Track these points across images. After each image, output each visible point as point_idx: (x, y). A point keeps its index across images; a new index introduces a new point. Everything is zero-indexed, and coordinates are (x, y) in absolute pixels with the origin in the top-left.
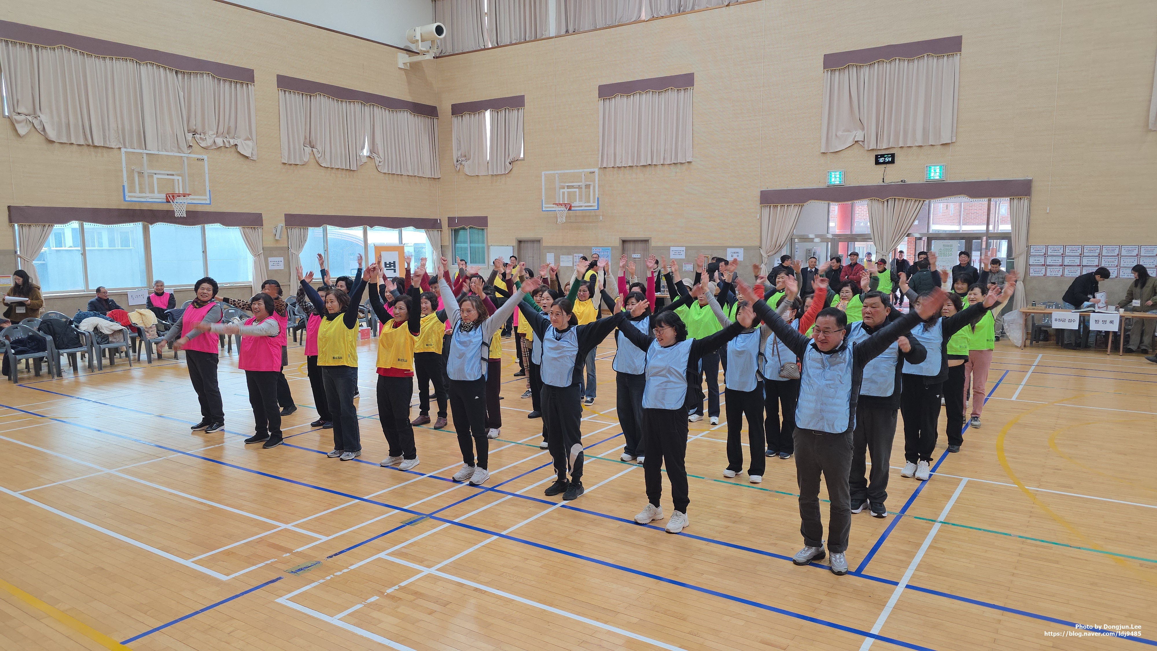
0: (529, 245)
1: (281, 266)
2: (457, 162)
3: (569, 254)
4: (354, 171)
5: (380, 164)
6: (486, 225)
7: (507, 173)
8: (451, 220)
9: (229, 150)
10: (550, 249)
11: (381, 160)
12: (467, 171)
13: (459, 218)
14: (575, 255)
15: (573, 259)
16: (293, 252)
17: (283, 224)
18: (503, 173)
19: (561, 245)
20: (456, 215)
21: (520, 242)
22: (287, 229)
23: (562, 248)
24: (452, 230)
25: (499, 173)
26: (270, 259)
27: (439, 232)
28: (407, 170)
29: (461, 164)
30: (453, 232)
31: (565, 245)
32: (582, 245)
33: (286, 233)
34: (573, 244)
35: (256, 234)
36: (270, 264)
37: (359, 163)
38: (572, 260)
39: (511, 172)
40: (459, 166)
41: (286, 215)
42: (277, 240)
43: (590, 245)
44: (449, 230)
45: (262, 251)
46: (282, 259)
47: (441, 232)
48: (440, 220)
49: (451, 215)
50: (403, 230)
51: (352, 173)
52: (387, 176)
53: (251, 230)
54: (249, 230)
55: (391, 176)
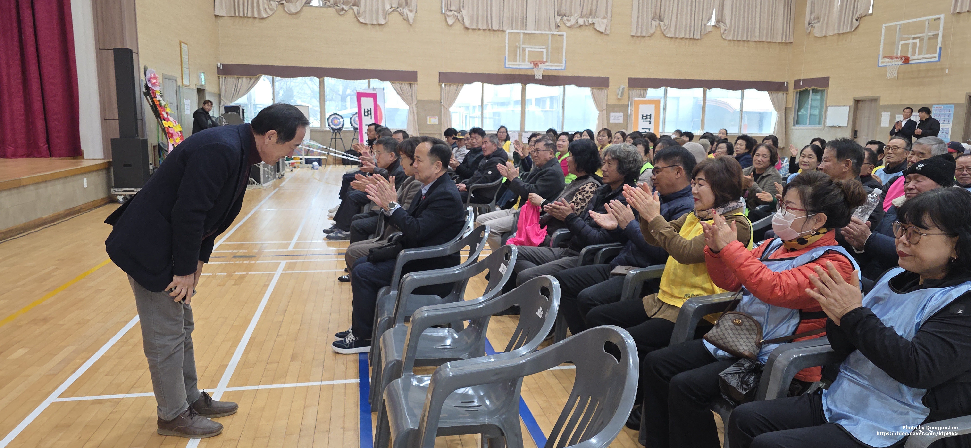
0: (867, 104)
1: (621, 121)
2: (809, 24)
4: (698, 39)
5: (725, 32)
6: (827, 85)
7: (852, 30)
8: (797, 82)
9: (588, 27)
10: (886, 108)
11: (727, 29)
12: (817, 32)
13: (804, 80)
16: (632, 107)
17: (626, 85)
18: (849, 30)
19: (898, 103)
20: (802, 77)
21: (857, 102)
22: (629, 89)
24: (797, 93)
25: (845, 31)
26: (612, 114)
27: (785, 95)
28: (755, 37)
29: (812, 27)
35: (602, 94)
36: (611, 118)
37: (703, 32)
39: (858, 29)
40: (810, 29)
41: (629, 78)
42: (619, 99)
44: (794, 92)
45: (606, 108)
46: (622, 114)
47: (787, 94)
48: (787, 83)
49: (797, 78)
50: (745, 92)
51: (695, 42)
52: (732, 42)
53: (599, 90)
54: (596, 90)
55: (736, 42)
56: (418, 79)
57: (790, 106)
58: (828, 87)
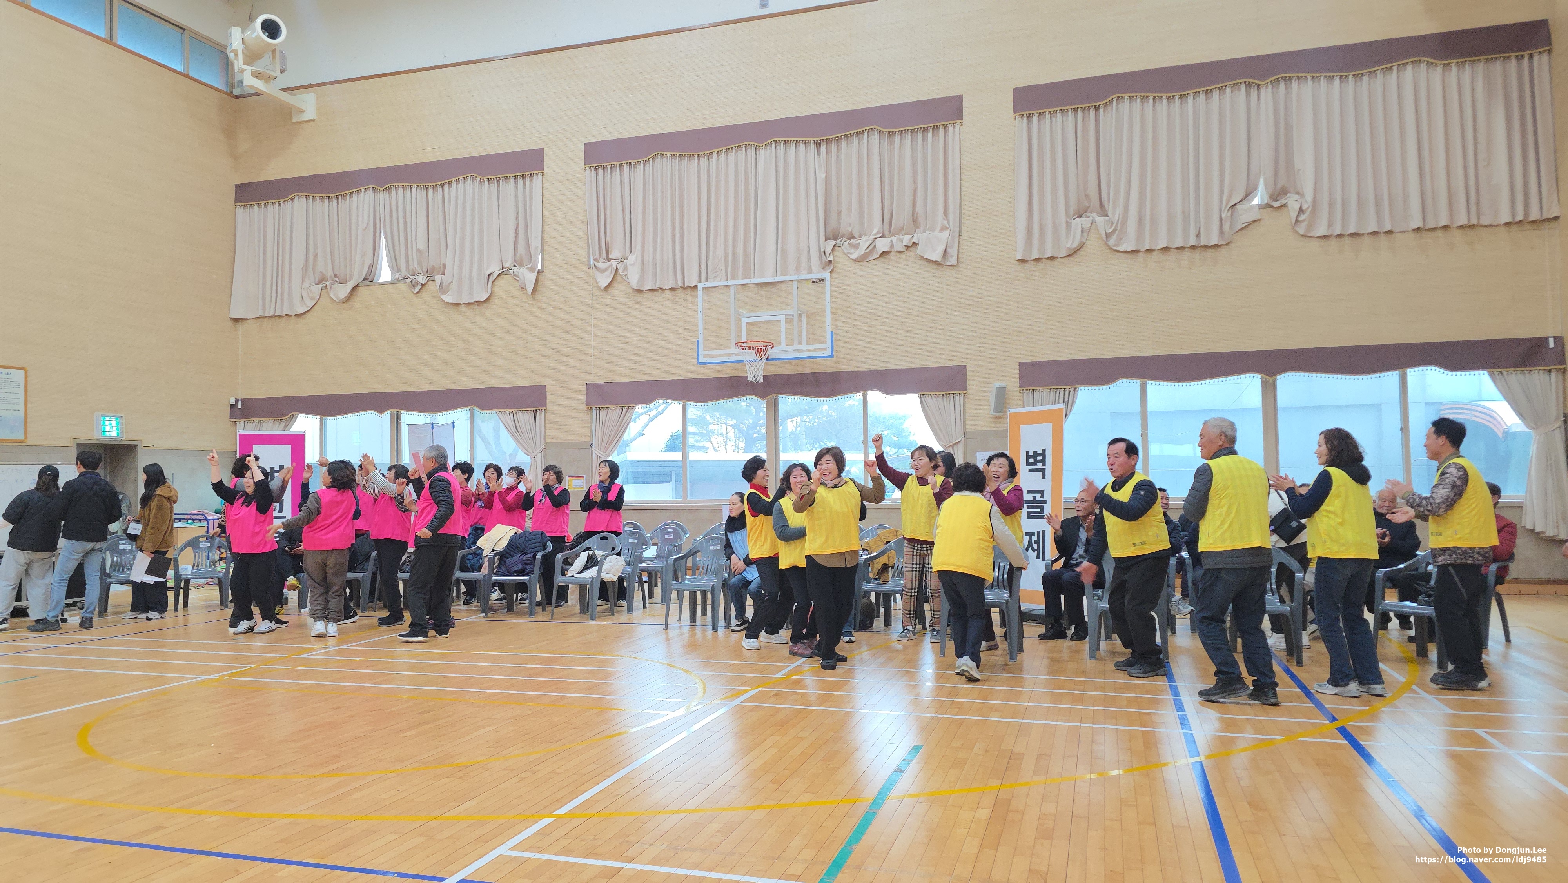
4: (1215, 246)
5: (1302, 217)
9: (904, 255)
11: (1305, 207)
22: (1022, 392)
28: (1409, 219)
33: (1023, 399)
35: (948, 406)
37: (1226, 227)
41: (1021, 364)
42: (996, 418)
45: (960, 439)
50: (1409, 374)
51: (1210, 252)
52: (1334, 242)
53: (940, 399)
54: (934, 399)
55: (1347, 240)
56: (548, 402)
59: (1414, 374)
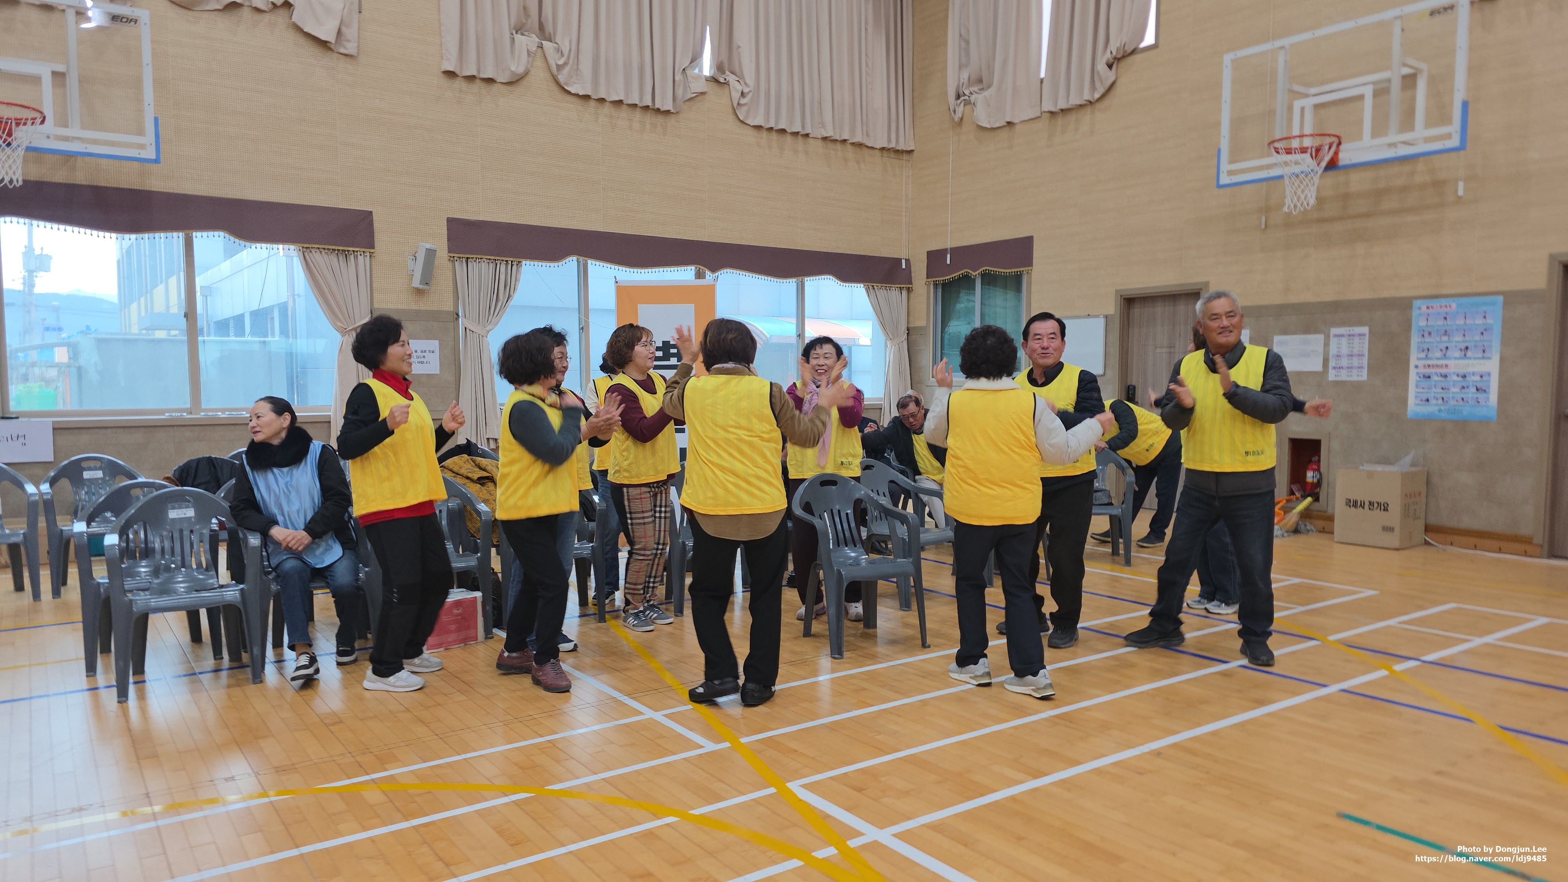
0: (1159, 310)
1: (432, 366)
2: (958, 97)
3: (1308, 329)
4: (668, 112)
5: (743, 101)
6: (1029, 262)
7: (1097, 95)
8: (935, 258)
9: (268, 17)
11: (746, 90)
12: (983, 116)
13: (955, 251)
14: (1334, 331)
15: (1326, 344)
16: (469, 326)
17: (441, 245)
18: (1087, 96)
19: (1276, 299)
20: (949, 243)
21: (1129, 302)
22: (452, 260)
23: (1281, 310)
24: (936, 285)
25: (1074, 101)
27: (904, 293)
28: (823, 125)
29: (967, 103)
30: (940, 290)
31: (1293, 299)
32: (1368, 295)
33: (450, 274)
34: (1328, 295)
35: (349, 270)
37: (680, 92)
38: (1320, 348)
39: (1112, 93)
40: (960, 110)
41: (450, 221)
43: (1404, 293)
44: (927, 284)
46: (434, 344)
47: (909, 290)
48: (907, 261)
49: (936, 245)
50: (806, 283)
51: (660, 119)
52: (764, 134)
53: (333, 258)
54: (325, 256)
55: (774, 136)
57: (920, 322)
58: (1032, 265)
59: (811, 283)
